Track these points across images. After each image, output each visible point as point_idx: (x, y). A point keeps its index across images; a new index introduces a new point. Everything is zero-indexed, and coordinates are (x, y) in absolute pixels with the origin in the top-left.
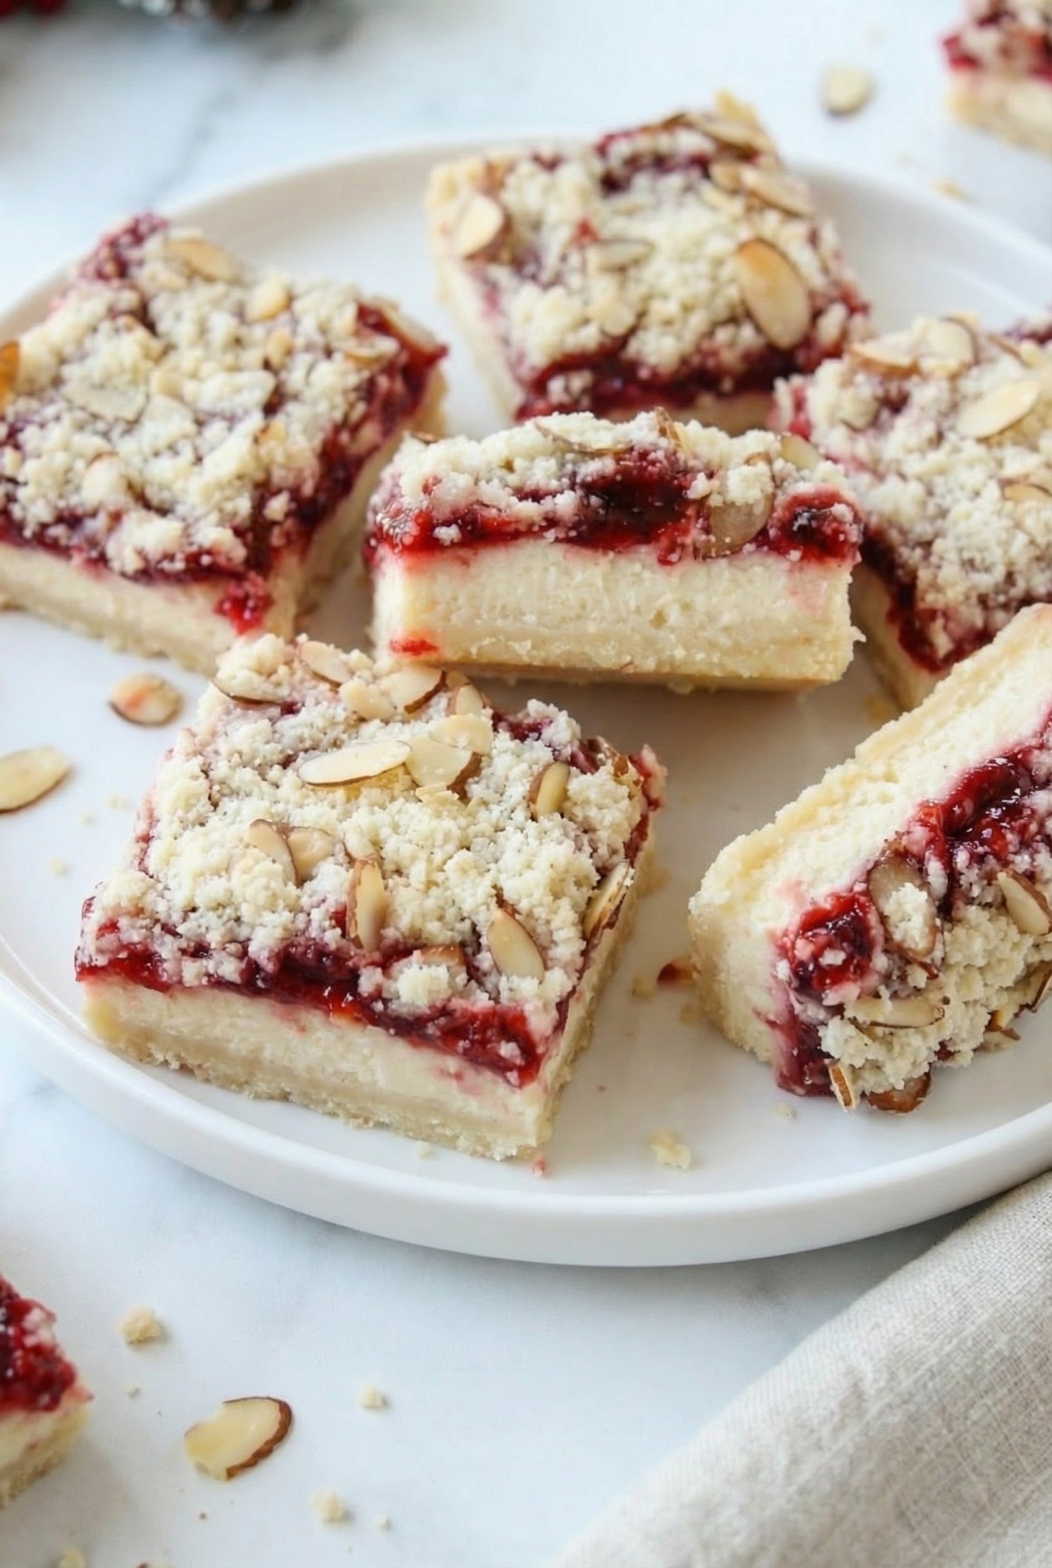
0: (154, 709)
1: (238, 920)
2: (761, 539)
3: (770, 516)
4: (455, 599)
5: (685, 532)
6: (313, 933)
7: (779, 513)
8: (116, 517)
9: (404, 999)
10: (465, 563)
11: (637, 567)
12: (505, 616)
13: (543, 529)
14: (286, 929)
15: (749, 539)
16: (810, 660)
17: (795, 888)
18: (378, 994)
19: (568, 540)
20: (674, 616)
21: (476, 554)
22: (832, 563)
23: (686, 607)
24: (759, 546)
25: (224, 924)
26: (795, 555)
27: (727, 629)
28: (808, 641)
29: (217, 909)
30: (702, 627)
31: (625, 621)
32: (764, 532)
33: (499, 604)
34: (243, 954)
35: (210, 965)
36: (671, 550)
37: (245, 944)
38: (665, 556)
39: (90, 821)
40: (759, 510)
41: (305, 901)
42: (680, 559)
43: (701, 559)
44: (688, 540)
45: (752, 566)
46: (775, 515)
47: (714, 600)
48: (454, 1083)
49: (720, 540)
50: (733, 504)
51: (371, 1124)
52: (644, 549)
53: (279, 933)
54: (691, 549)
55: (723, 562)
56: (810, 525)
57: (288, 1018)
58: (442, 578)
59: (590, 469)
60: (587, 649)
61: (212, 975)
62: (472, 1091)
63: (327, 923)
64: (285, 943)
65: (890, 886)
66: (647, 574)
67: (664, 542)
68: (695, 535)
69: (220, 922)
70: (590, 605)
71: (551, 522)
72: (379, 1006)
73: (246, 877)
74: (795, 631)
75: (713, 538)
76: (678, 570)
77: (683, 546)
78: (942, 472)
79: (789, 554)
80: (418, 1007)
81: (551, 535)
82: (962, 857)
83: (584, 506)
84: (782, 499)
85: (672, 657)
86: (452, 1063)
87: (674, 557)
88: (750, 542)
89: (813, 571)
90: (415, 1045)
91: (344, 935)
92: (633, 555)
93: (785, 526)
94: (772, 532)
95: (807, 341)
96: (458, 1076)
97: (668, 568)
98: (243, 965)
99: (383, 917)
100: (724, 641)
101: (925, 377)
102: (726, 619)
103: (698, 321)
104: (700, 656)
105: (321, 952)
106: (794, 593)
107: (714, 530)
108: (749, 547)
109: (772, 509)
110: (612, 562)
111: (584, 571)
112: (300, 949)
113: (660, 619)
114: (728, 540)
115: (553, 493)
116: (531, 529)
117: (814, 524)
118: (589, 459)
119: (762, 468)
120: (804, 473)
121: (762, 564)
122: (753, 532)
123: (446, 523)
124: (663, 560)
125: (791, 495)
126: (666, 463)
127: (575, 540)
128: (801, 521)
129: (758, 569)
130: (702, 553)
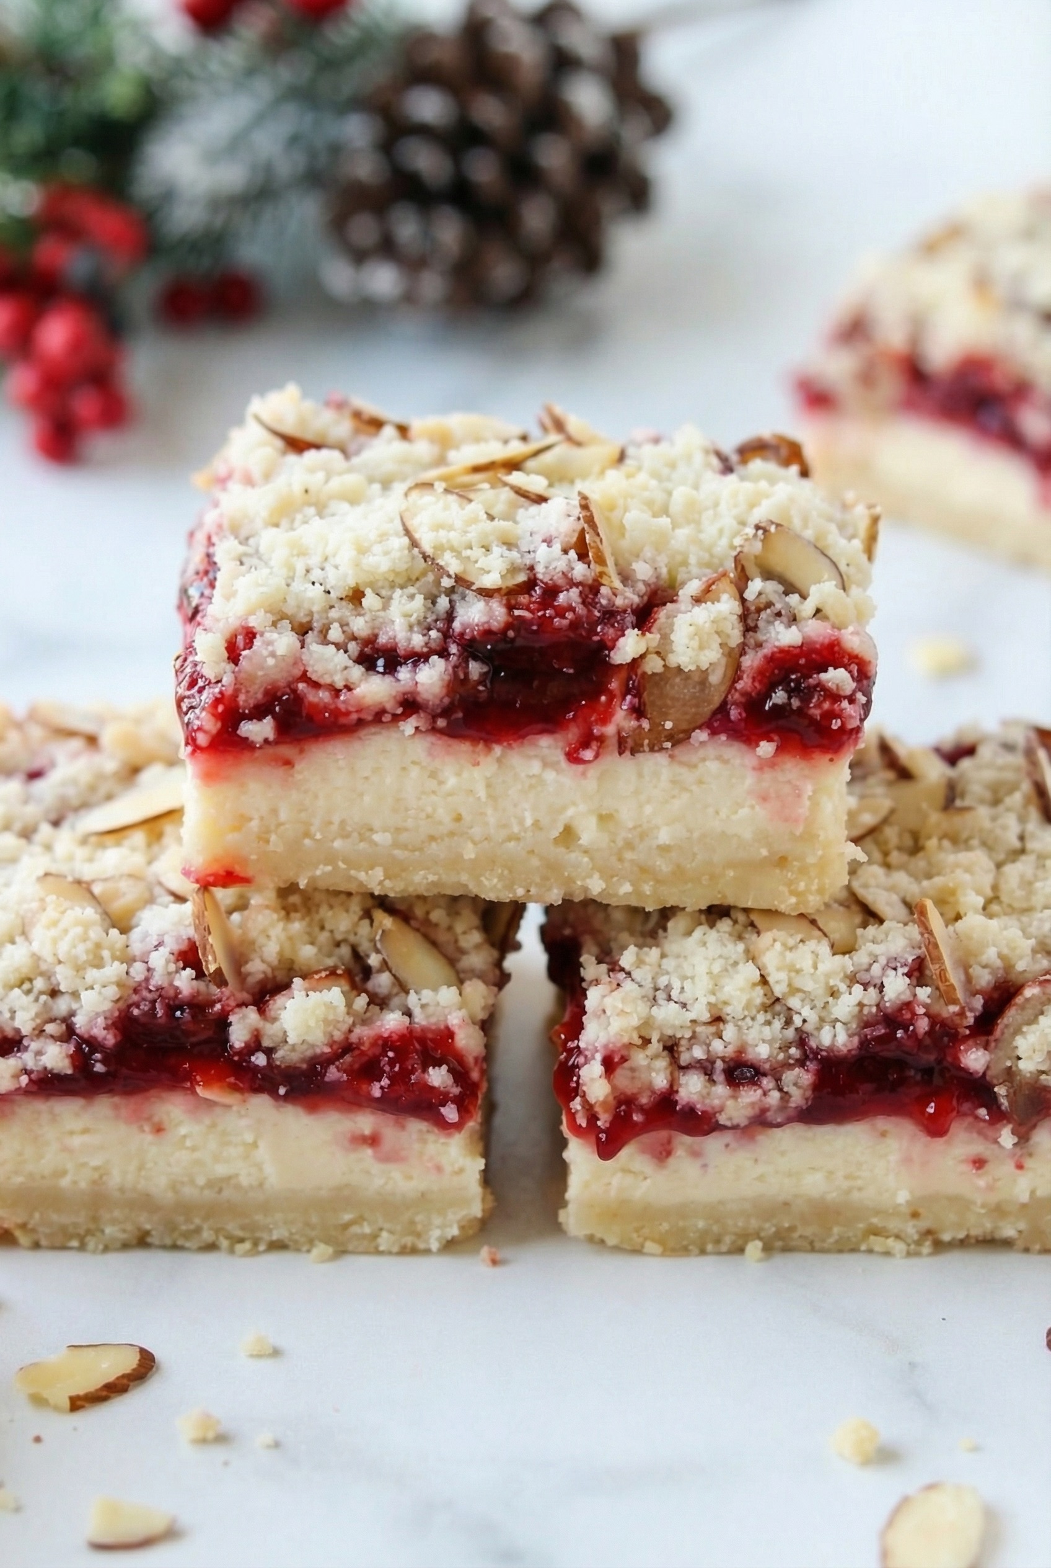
1: (54, 993)
2: (719, 723)
3: (732, 687)
4: (274, 812)
5: (605, 720)
6: (157, 980)
7: (745, 684)
9: (292, 1039)
10: (288, 763)
11: (536, 767)
12: (346, 836)
13: (396, 718)
14: (120, 984)
15: (699, 722)
16: (783, 889)
18: (255, 1044)
19: (434, 730)
20: (589, 833)
21: (302, 751)
22: (822, 760)
23: (605, 819)
24: (714, 732)
25: (37, 1000)
26: (766, 748)
27: (664, 849)
28: (782, 861)
29: (22, 983)
30: (629, 845)
31: (518, 839)
32: (723, 709)
33: (336, 819)
34: (69, 1033)
35: (27, 1059)
36: (586, 740)
37: (67, 1021)
38: (576, 750)
40: (715, 678)
41: (137, 948)
42: (597, 756)
43: (628, 753)
44: (610, 730)
45: (704, 760)
46: (739, 685)
47: (648, 810)
48: (369, 1152)
49: (656, 727)
50: (679, 669)
51: (262, 1248)
52: (544, 741)
53: (112, 992)
54: (613, 742)
55: (660, 758)
56: (790, 704)
57: (138, 1118)
59: (473, 615)
60: (464, 878)
61: (32, 1072)
62: (392, 1158)
63: (172, 967)
64: (121, 1004)
66: (550, 775)
67: (573, 733)
68: (621, 719)
69: (31, 997)
70: (467, 817)
71: (410, 705)
72: (260, 1059)
73: (53, 932)
74: (764, 852)
75: (646, 724)
76: (593, 771)
77: (601, 739)
79: (758, 745)
80: (313, 1046)
81: (408, 726)
83: (457, 683)
84: (751, 661)
85: (586, 889)
86: (365, 1122)
87: (588, 754)
88: (700, 727)
89: (792, 769)
90: (312, 1107)
91: (200, 975)
92: (530, 751)
93: (753, 704)
94: (734, 713)
96: (373, 1141)
97: (581, 767)
98: (71, 1048)
100: (663, 866)
102: (664, 836)
104: (626, 888)
105: (174, 1003)
106: (764, 798)
107: (649, 710)
108: (701, 735)
109: (736, 673)
110: (499, 760)
111: (458, 774)
112: (145, 1007)
113: (568, 835)
114: (669, 725)
115: (418, 658)
116: (379, 718)
117: (795, 703)
118: (470, 595)
119: (726, 606)
120: (794, 599)
121: (719, 758)
122: (708, 709)
123: (258, 713)
124: (573, 757)
125: (766, 650)
126: (581, 610)
127: (441, 732)
128: (779, 697)
129: (713, 766)
130: (627, 745)
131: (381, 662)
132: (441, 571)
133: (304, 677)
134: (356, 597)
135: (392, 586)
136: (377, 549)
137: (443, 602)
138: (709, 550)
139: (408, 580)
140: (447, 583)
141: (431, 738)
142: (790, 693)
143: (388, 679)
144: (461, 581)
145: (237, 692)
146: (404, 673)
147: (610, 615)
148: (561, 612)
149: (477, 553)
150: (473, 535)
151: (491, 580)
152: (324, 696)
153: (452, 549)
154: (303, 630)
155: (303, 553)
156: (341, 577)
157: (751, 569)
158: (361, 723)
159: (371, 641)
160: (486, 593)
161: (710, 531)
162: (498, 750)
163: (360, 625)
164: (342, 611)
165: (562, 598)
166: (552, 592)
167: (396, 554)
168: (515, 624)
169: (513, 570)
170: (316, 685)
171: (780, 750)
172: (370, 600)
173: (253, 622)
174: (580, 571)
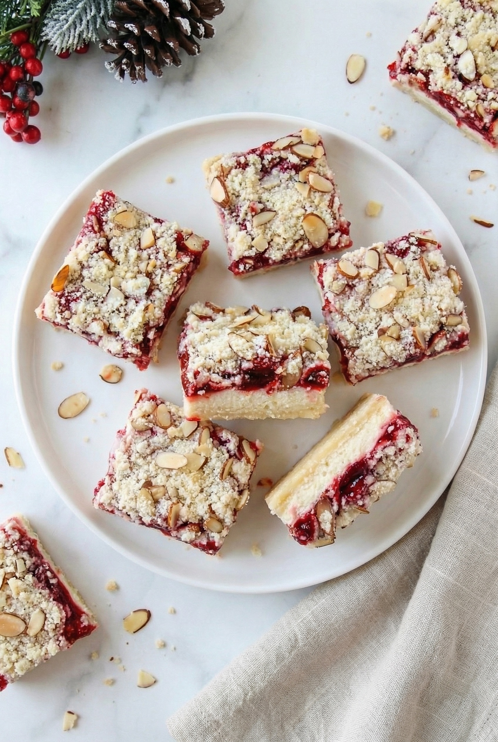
0: (114, 379)
2: (299, 384)
3: (301, 377)
4: (205, 406)
5: (274, 385)
7: (304, 376)
8: (100, 337)
10: (208, 397)
11: (260, 395)
12: (220, 410)
13: (231, 388)
16: (312, 414)
17: (294, 511)
19: (239, 389)
20: (271, 406)
21: (211, 395)
22: (320, 390)
23: (274, 404)
24: (298, 386)
26: (309, 389)
27: (287, 408)
28: (312, 409)
30: (280, 408)
31: (256, 408)
32: (299, 382)
33: (218, 407)
36: (270, 390)
38: (268, 391)
39: (95, 421)
40: (297, 375)
42: (273, 392)
44: (276, 387)
45: (295, 392)
47: (283, 401)
49: (285, 386)
50: (289, 374)
52: (262, 390)
54: (276, 389)
55: (286, 392)
58: (200, 403)
59: (246, 365)
63: (163, 521)
65: (322, 510)
66: (263, 396)
67: (268, 388)
68: (278, 385)
70: (245, 405)
71: (233, 385)
74: (308, 407)
75: (283, 386)
76: (272, 395)
77: (274, 389)
78: (362, 321)
79: (307, 388)
81: (234, 388)
82: (344, 501)
83: (244, 378)
84: (305, 371)
87: (270, 392)
88: (295, 385)
89: (314, 392)
91: (167, 523)
92: (259, 391)
93: (306, 380)
94: (302, 382)
95: (327, 244)
99: (177, 517)
100: (287, 412)
101: (361, 279)
102: (287, 406)
103: (290, 244)
104: (279, 416)
106: (308, 398)
107: (284, 383)
108: (295, 387)
109: (302, 374)
110: (252, 394)
113: (267, 407)
114: (288, 385)
115: (234, 375)
116: (227, 388)
117: (314, 379)
118: (245, 361)
119: (299, 359)
120: (312, 355)
121: (298, 391)
122: (296, 382)
123: (201, 389)
124: (268, 393)
125: (308, 368)
126: (269, 363)
127: (241, 390)
128: (311, 378)
129: (297, 392)
130: (280, 390)
131: (226, 376)
132: (238, 356)
133: (210, 380)
134: (220, 361)
135: (228, 359)
136: (224, 351)
137: (239, 362)
138: (293, 344)
139: (231, 358)
140: (240, 358)
141: (238, 391)
142: (313, 377)
143: (229, 380)
144: (243, 358)
145: (197, 384)
146: (232, 378)
147: (275, 363)
148: (264, 364)
149: (245, 351)
150: (244, 347)
151: (249, 358)
152: (215, 385)
153: (241, 351)
154: (209, 370)
155: (207, 351)
156: (217, 358)
157: (303, 349)
158: (223, 389)
159: (224, 372)
160: (248, 361)
161: (293, 340)
162: (251, 392)
163: (222, 369)
164: (218, 365)
165: (264, 361)
166: (262, 359)
167: (228, 353)
168: (255, 367)
169: (253, 355)
170: (213, 382)
171: (311, 389)
172: (223, 362)
173: (199, 370)
174: (268, 355)
